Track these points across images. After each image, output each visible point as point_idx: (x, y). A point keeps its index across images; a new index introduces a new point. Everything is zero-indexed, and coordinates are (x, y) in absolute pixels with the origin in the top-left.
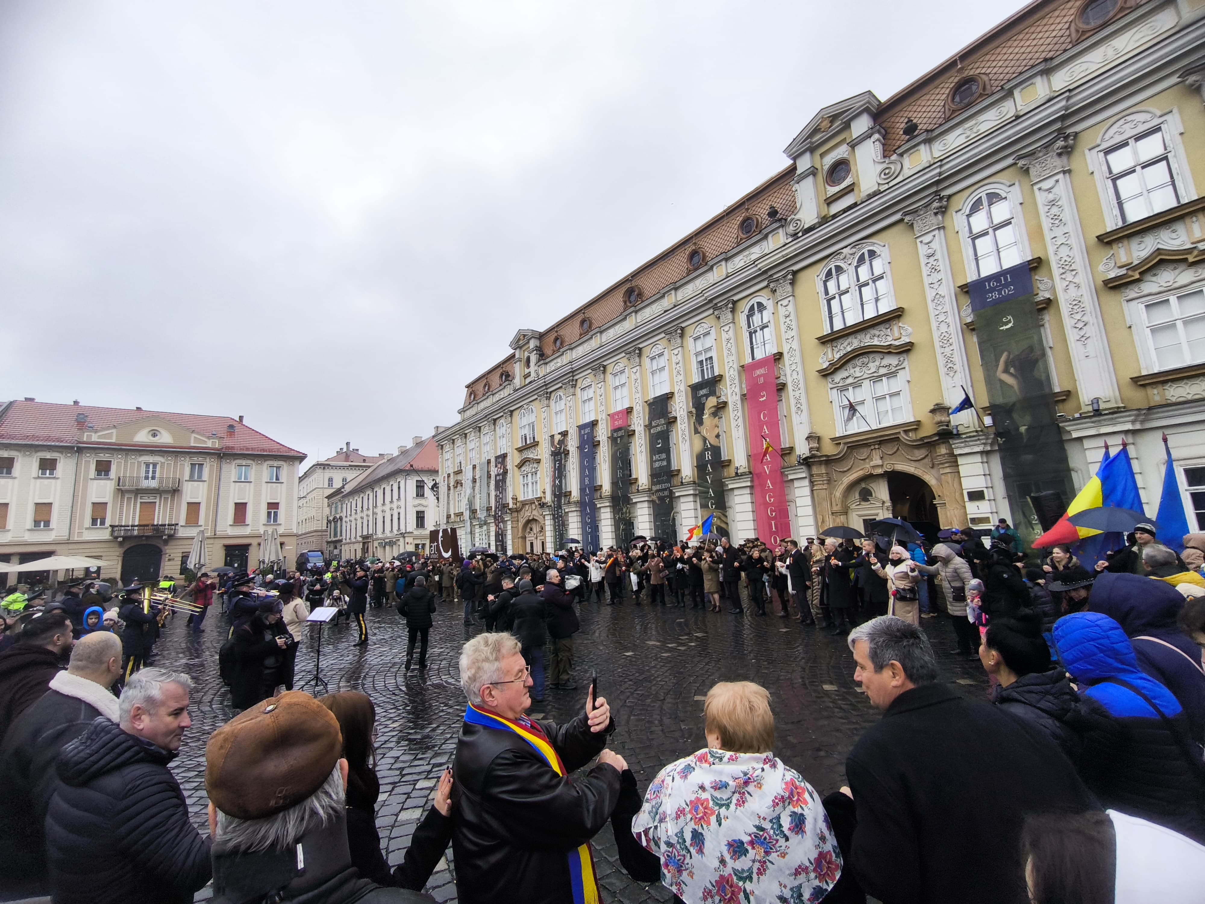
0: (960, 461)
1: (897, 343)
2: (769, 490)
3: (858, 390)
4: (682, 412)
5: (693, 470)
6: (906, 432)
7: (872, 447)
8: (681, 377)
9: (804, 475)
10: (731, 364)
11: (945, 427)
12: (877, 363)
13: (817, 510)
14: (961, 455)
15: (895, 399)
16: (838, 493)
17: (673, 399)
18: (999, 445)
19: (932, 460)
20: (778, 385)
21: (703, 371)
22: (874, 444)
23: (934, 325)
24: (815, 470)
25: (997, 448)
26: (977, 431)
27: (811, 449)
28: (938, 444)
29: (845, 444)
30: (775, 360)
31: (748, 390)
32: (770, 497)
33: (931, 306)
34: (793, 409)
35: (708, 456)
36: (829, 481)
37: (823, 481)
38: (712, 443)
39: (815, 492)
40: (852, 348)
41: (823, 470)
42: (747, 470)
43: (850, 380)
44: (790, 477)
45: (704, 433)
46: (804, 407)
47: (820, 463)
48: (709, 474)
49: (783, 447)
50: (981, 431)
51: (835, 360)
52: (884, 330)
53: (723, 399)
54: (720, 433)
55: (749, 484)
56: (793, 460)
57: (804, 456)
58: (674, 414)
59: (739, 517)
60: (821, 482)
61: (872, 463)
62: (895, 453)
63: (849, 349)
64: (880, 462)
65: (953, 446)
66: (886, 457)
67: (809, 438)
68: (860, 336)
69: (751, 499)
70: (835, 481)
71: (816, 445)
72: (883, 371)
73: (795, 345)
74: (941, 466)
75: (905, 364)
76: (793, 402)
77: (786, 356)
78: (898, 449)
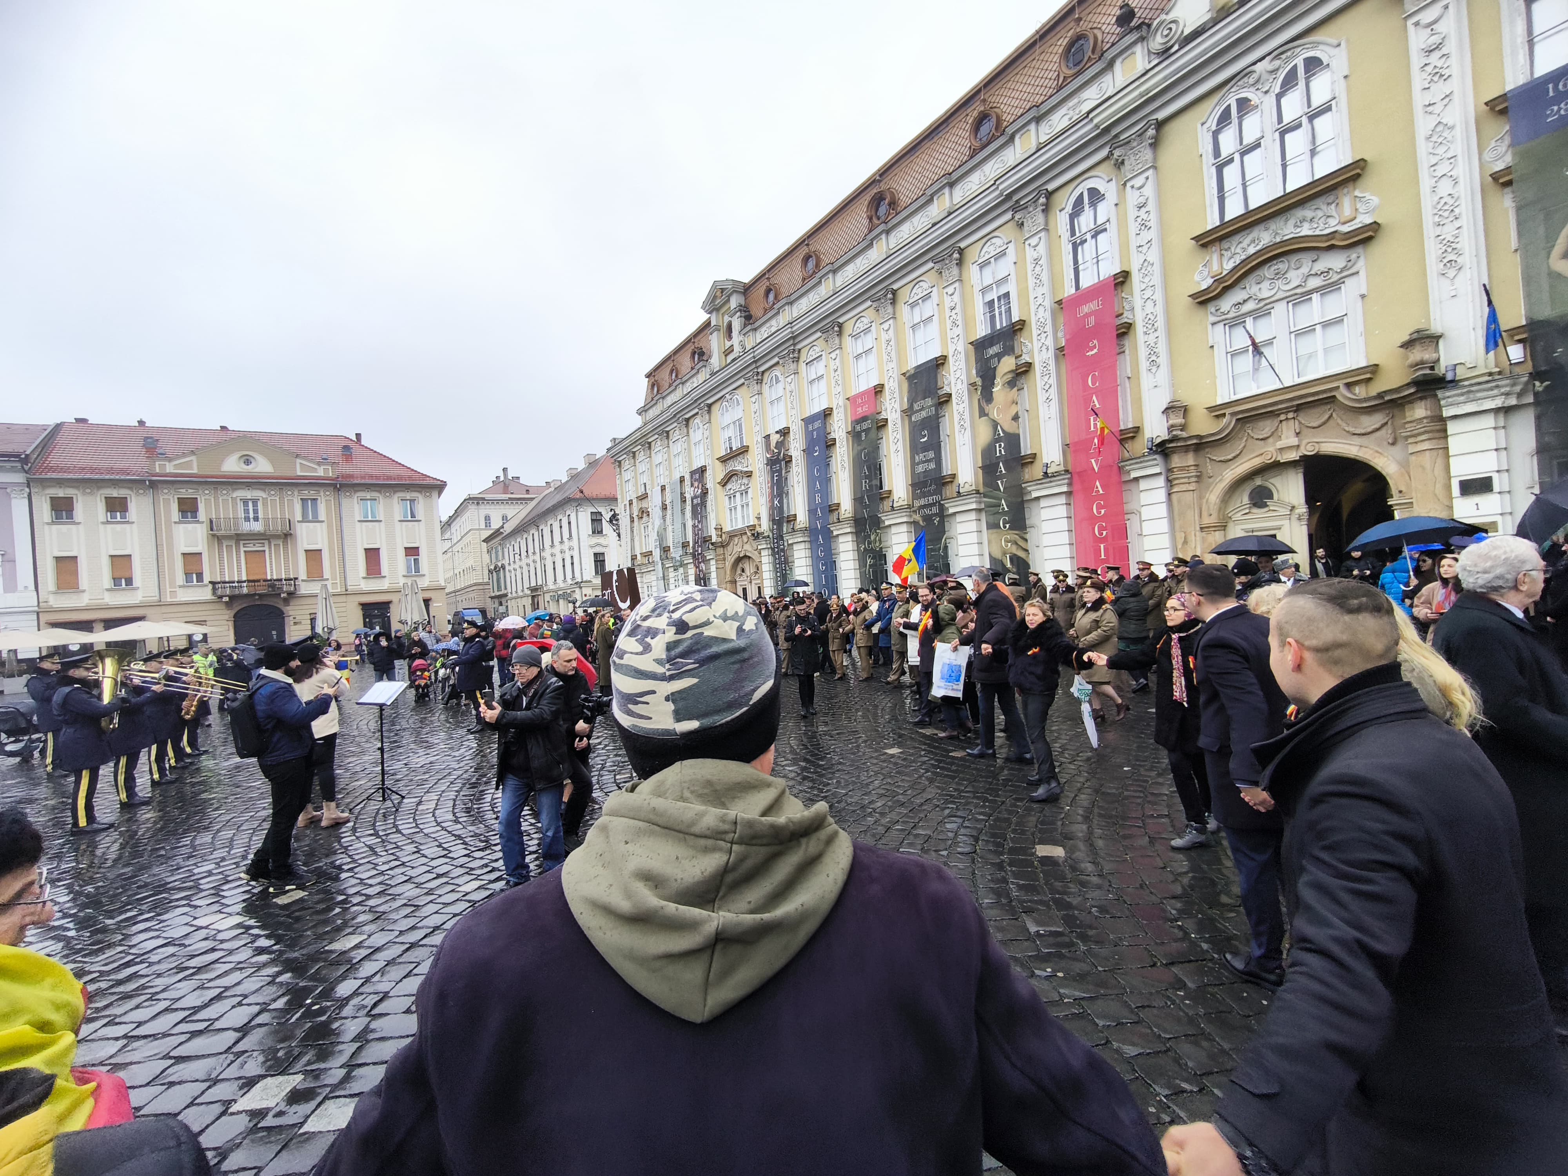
0: (1452, 427)
1: (1346, 228)
2: (1099, 497)
3: (1263, 323)
4: (959, 386)
5: (976, 474)
6: (1349, 385)
7: (1283, 417)
8: (958, 331)
9: (1157, 470)
10: (1040, 301)
11: (1428, 372)
12: (1305, 270)
13: (1177, 525)
14: (1455, 417)
15: (1333, 331)
16: (1214, 496)
17: (946, 365)
18: (1536, 394)
19: (1394, 431)
20: (1119, 327)
21: (992, 318)
22: (1287, 410)
23: (1426, 182)
24: (1177, 461)
25: (1530, 399)
26: (1490, 374)
27: (1171, 428)
28: (1411, 402)
29: (1233, 414)
30: (1116, 285)
31: (1067, 341)
32: (1099, 507)
33: (1423, 148)
34: (1144, 364)
35: (1000, 450)
36: (1199, 478)
37: (1189, 478)
38: (1006, 428)
39: (1174, 497)
40: (1259, 248)
41: (1190, 459)
42: (1062, 468)
43: (1250, 306)
44: (1134, 475)
45: (995, 415)
46: (1163, 360)
47: (1186, 449)
48: (1001, 477)
49: (1122, 427)
50: (1500, 373)
51: (1225, 273)
52: (1324, 207)
53: (1026, 358)
54: (1020, 413)
55: (1065, 489)
56: (1140, 446)
57: (1159, 440)
58: (946, 389)
59: (1046, 540)
60: (1186, 480)
61: (1280, 444)
62: (1324, 423)
63: (1252, 250)
64: (1294, 441)
65: (1442, 402)
66: (1305, 431)
67: (1169, 410)
68: (1273, 225)
69: (1068, 511)
70: (1210, 477)
71: (1180, 421)
72: (1314, 283)
73: (1153, 255)
74: (1410, 440)
75: (1361, 265)
76: (1143, 352)
77: (1135, 277)
78: (1331, 416)
